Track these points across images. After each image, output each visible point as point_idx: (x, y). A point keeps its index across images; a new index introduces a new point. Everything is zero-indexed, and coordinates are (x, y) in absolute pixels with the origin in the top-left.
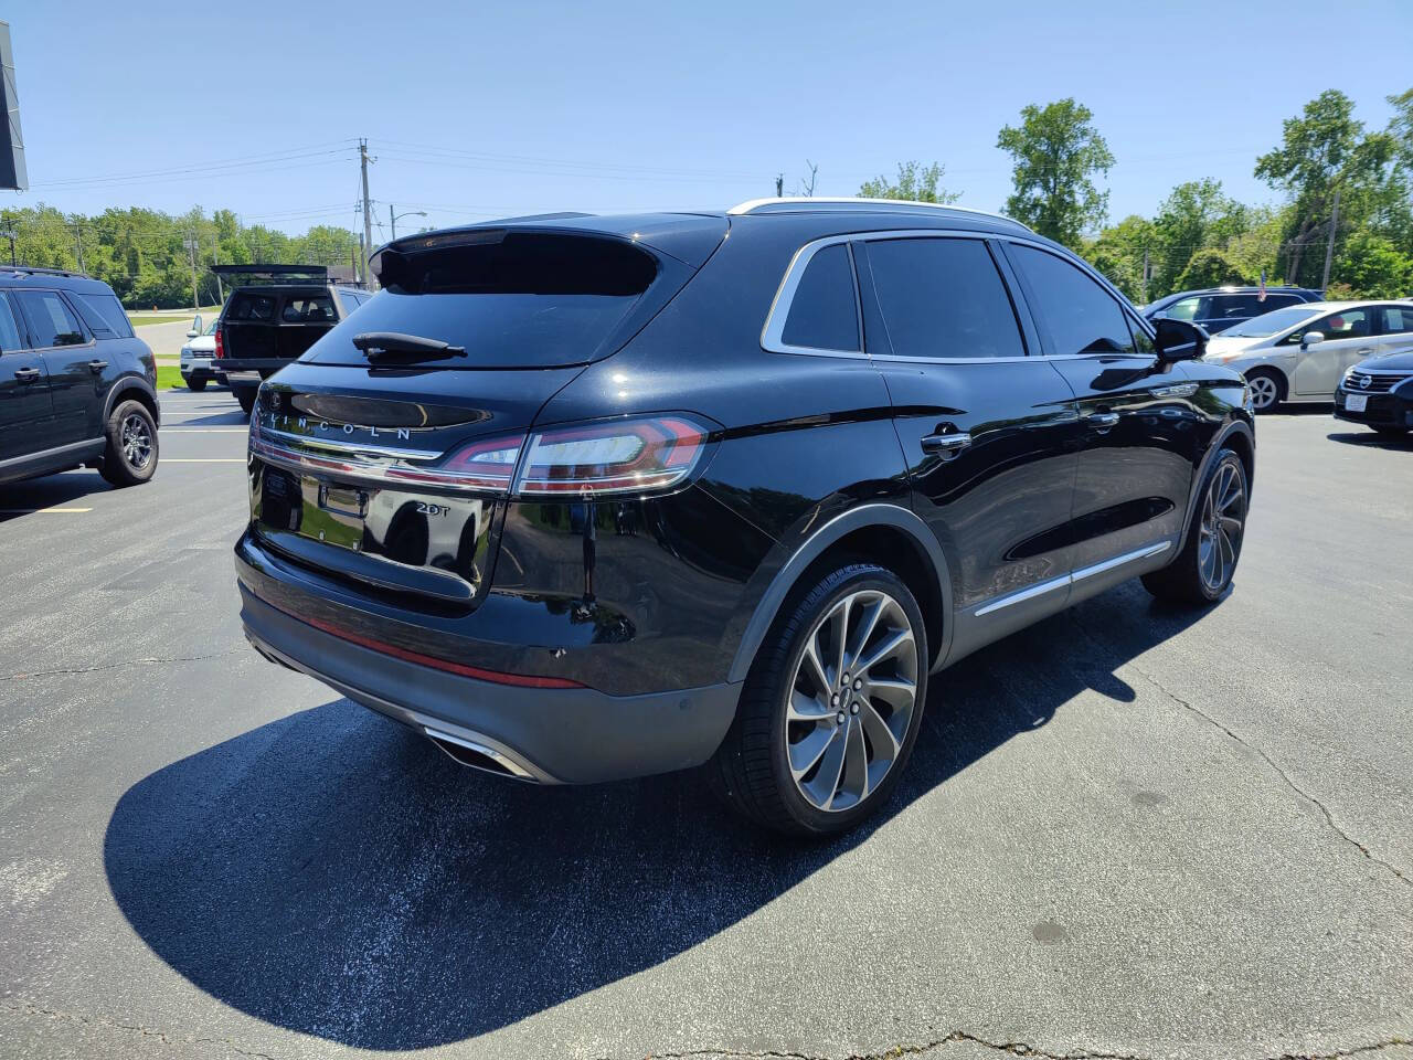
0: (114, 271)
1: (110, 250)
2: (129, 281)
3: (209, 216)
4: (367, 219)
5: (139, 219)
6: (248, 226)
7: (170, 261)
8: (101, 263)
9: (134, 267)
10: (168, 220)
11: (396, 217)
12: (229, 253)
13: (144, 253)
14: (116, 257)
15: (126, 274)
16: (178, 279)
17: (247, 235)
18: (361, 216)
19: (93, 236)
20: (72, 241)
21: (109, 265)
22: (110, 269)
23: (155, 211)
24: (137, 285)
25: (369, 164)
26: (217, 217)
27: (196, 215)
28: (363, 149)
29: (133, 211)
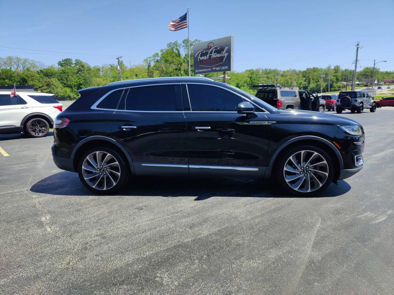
0: (304, 84)
1: (304, 79)
2: (307, 87)
3: (333, 68)
4: (356, 66)
5: (315, 70)
6: (344, 69)
7: (318, 81)
8: (301, 82)
9: (309, 83)
10: (322, 69)
11: (375, 63)
12: (335, 78)
13: (313, 79)
14: (305, 81)
15: (307, 85)
16: (319, 86)
17: (343, 72)
18: (354, 65)
19: (301, 75)
20: (296, 77)
21: (303, 82)
22: (303, 84)
23: (319, 68)
24: (309, 87)
25: (359, 49)
26: (335, 68)
27: (329, 68)
28: (358, 45)
29: (314, 68)
